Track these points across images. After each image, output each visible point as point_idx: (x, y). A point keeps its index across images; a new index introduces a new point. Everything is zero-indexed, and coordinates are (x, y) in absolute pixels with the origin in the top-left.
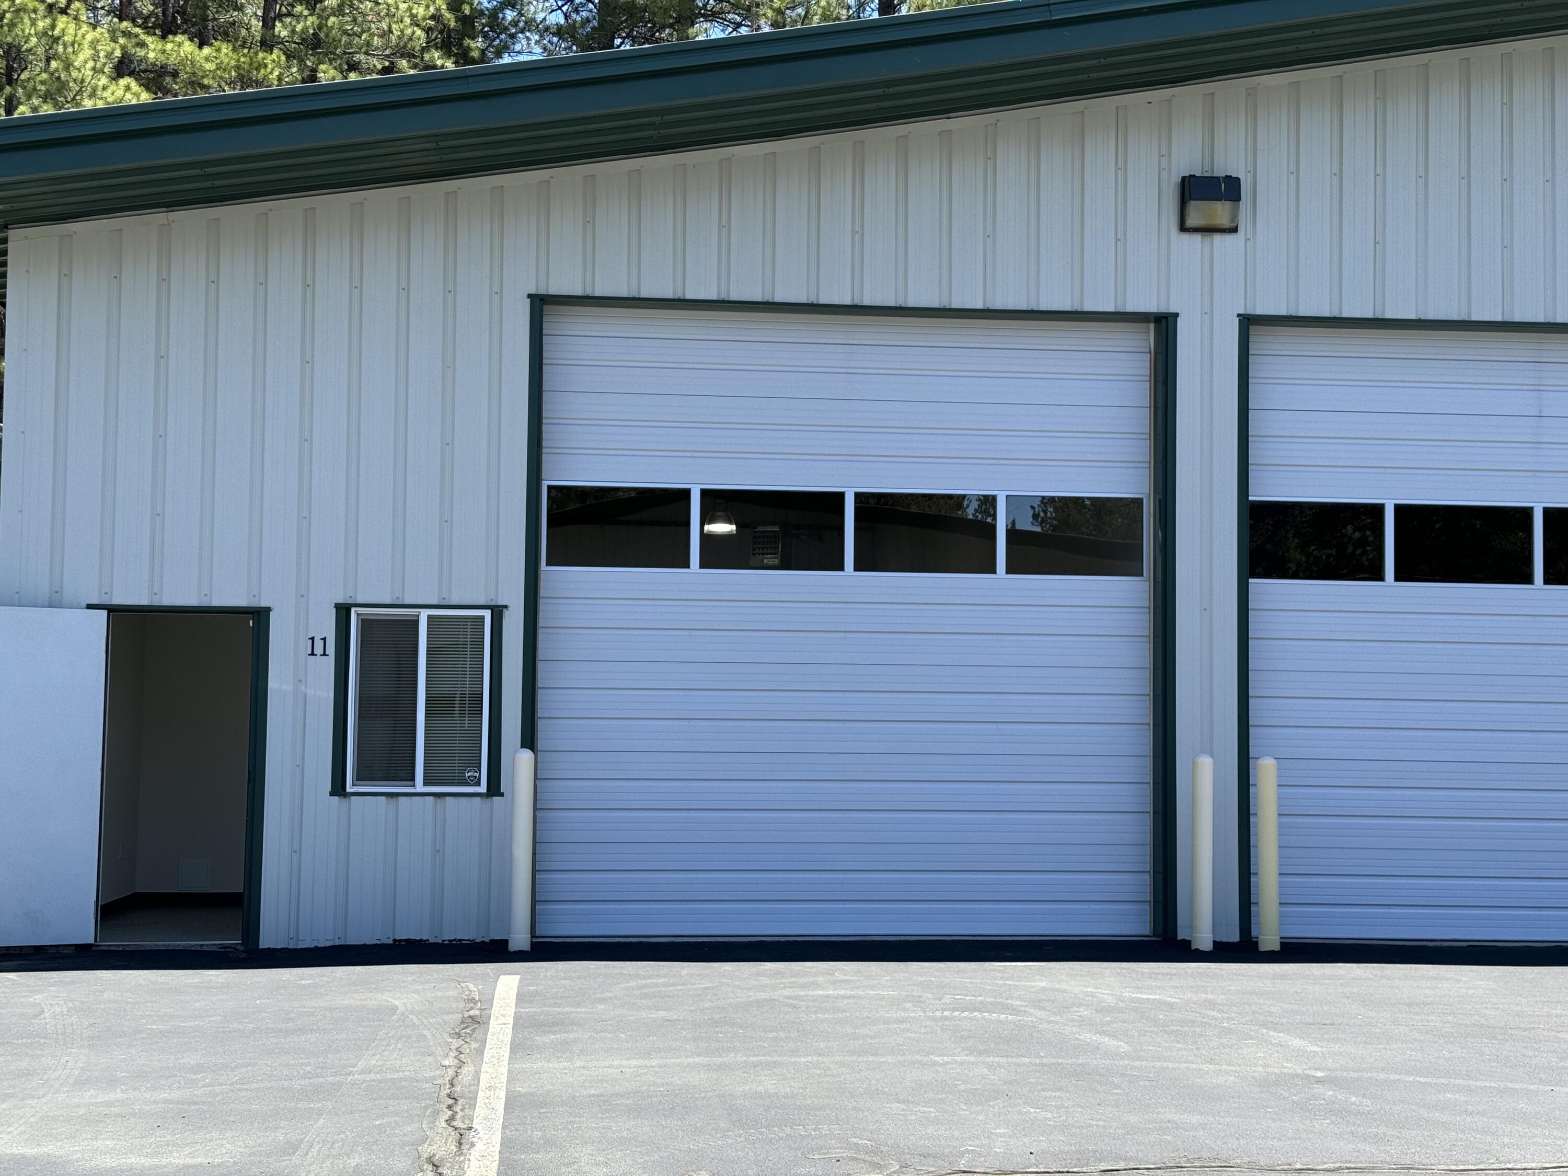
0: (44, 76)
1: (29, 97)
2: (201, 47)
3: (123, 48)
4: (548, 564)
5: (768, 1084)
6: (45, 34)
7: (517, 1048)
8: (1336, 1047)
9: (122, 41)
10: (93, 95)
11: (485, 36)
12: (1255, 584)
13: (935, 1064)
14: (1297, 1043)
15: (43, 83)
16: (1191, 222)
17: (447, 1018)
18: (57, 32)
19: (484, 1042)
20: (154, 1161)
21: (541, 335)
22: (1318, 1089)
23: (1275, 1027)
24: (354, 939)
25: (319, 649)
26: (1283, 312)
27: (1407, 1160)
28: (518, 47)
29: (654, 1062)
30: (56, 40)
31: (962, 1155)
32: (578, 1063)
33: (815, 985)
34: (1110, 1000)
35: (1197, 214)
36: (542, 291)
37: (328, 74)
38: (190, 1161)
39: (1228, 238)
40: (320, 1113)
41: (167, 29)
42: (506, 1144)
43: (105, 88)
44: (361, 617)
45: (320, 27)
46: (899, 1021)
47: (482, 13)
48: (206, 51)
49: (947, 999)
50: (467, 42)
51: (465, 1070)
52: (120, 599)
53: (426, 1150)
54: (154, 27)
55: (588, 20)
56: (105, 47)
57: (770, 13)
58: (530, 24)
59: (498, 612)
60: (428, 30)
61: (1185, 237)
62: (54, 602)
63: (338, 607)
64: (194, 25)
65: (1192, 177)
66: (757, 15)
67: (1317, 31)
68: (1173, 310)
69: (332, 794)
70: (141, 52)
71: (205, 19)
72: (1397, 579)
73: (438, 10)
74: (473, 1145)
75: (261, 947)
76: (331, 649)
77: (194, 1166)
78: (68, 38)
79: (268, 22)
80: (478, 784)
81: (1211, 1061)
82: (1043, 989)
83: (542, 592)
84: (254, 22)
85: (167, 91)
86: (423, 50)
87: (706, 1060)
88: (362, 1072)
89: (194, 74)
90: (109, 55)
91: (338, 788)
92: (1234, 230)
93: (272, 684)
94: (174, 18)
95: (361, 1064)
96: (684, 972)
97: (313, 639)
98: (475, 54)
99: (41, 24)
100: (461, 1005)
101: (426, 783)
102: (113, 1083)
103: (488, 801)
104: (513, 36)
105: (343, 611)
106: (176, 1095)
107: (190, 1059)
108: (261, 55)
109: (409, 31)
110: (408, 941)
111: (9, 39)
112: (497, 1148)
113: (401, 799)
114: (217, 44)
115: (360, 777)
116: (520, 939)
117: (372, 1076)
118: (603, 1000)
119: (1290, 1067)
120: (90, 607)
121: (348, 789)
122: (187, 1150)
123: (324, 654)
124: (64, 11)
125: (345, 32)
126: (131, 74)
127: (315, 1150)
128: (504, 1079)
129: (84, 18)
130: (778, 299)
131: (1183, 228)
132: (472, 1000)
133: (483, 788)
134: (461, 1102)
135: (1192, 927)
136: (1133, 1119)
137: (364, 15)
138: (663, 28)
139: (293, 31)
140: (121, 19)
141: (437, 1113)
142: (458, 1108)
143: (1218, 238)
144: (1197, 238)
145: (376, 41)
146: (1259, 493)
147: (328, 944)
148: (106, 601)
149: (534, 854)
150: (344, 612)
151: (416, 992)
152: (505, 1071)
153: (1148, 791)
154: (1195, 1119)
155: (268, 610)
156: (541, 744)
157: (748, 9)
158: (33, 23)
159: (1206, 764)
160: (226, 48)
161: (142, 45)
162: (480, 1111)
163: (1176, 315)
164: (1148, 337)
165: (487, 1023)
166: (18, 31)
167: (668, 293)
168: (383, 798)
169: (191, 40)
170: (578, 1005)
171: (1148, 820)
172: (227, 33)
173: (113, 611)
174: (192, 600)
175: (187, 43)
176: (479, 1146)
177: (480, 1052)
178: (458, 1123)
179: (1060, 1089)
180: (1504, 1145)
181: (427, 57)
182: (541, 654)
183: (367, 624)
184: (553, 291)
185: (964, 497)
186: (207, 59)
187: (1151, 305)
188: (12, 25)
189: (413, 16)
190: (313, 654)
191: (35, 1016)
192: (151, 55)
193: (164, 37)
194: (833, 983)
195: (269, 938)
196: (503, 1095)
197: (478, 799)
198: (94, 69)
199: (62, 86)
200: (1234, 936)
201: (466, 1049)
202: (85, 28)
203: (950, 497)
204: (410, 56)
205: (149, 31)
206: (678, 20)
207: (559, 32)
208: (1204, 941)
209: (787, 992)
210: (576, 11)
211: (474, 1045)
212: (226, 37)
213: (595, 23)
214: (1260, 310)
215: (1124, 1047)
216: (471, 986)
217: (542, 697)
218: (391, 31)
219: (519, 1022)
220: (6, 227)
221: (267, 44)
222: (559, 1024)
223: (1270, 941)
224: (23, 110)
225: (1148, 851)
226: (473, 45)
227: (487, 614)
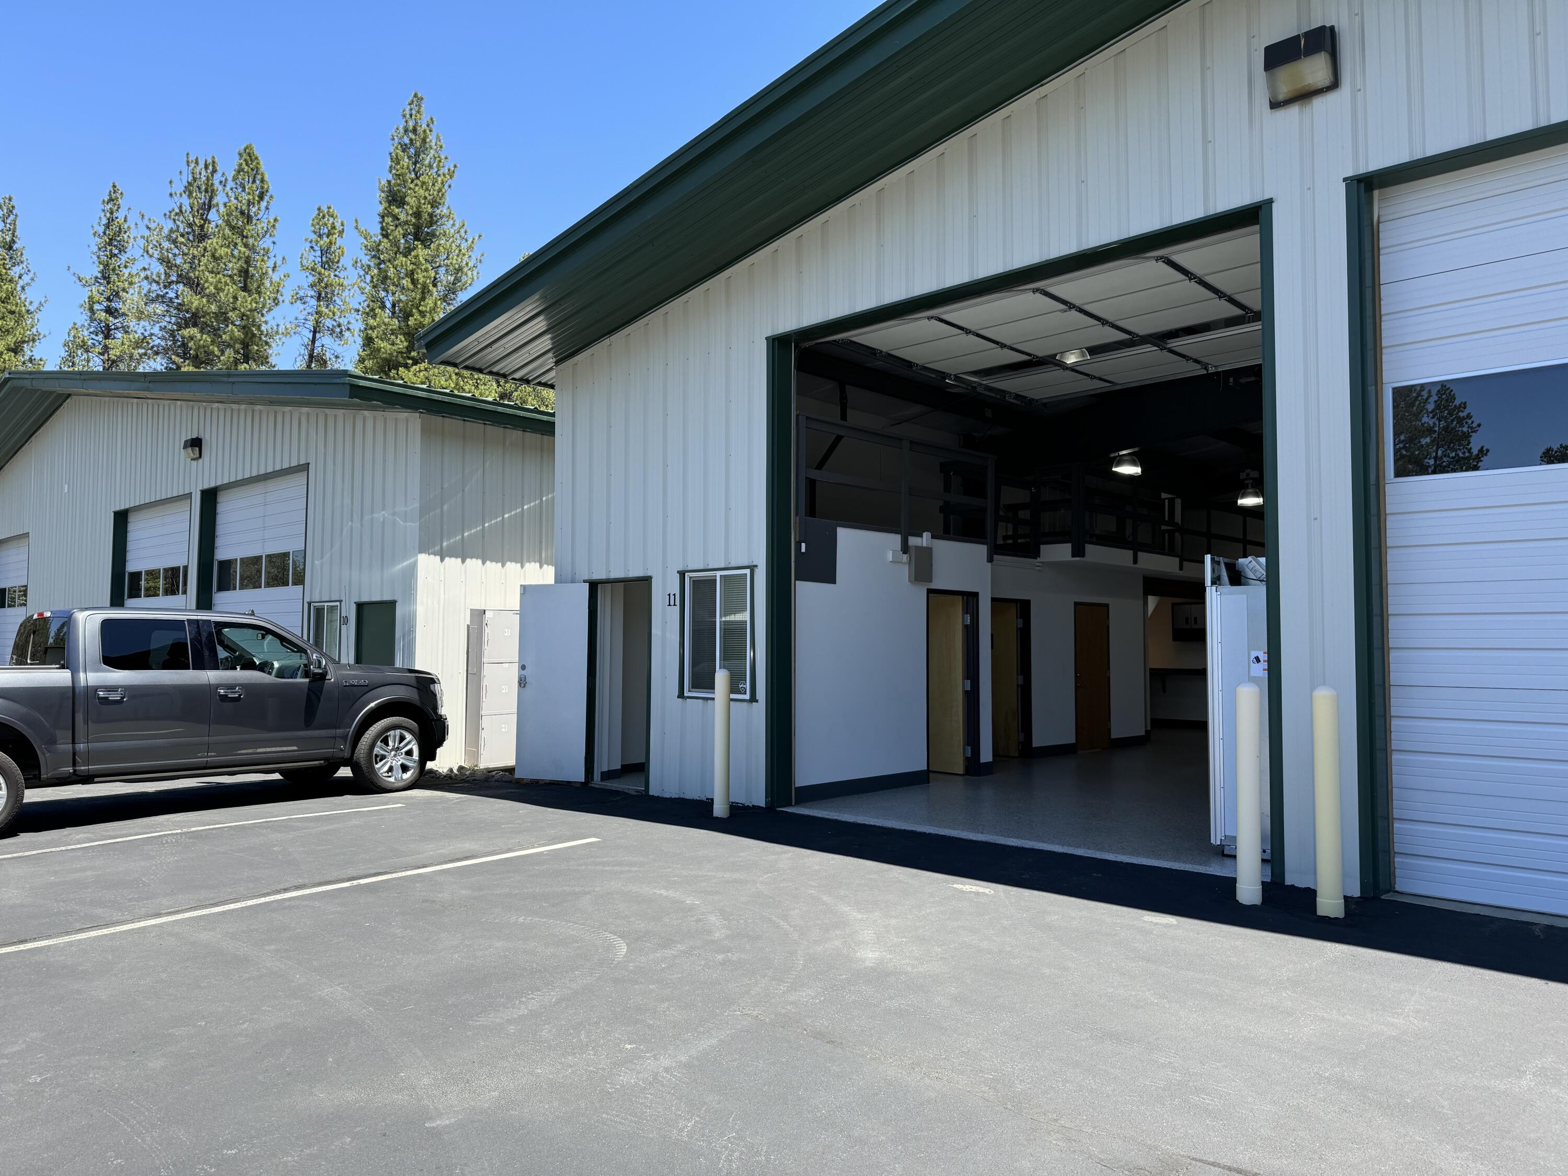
16: (1285, 94)
25: (672, 601)
44: (692, 579)
52: (593, 575)
59: (753, 570)
62: (573, 582)
63: (679, 572)
65: (1281, 42)
68: (1265, 197)
69: (678, 697)
76: (678, 603)
80: (745, 693)
91: (681, 695)
92: (1336, 87)
97: (669, 595)
103: (750, 704)
113: (709, 702)
115: (691, 686)
120: (582, 582)
121: (685, 695)
123: (675, 605)
131: (1276, 103)
133: (747, 697)
143: (1318, 103)
147: (677, 796)
148: (588, 577)
150: (682, 575)
155: (651, 577)
163: (1270, 202)
168: (701, 701)
173: (591, 584)
183: (693, 583)
190: (669, 605)
197: (746, 703)
227: (748, 571)
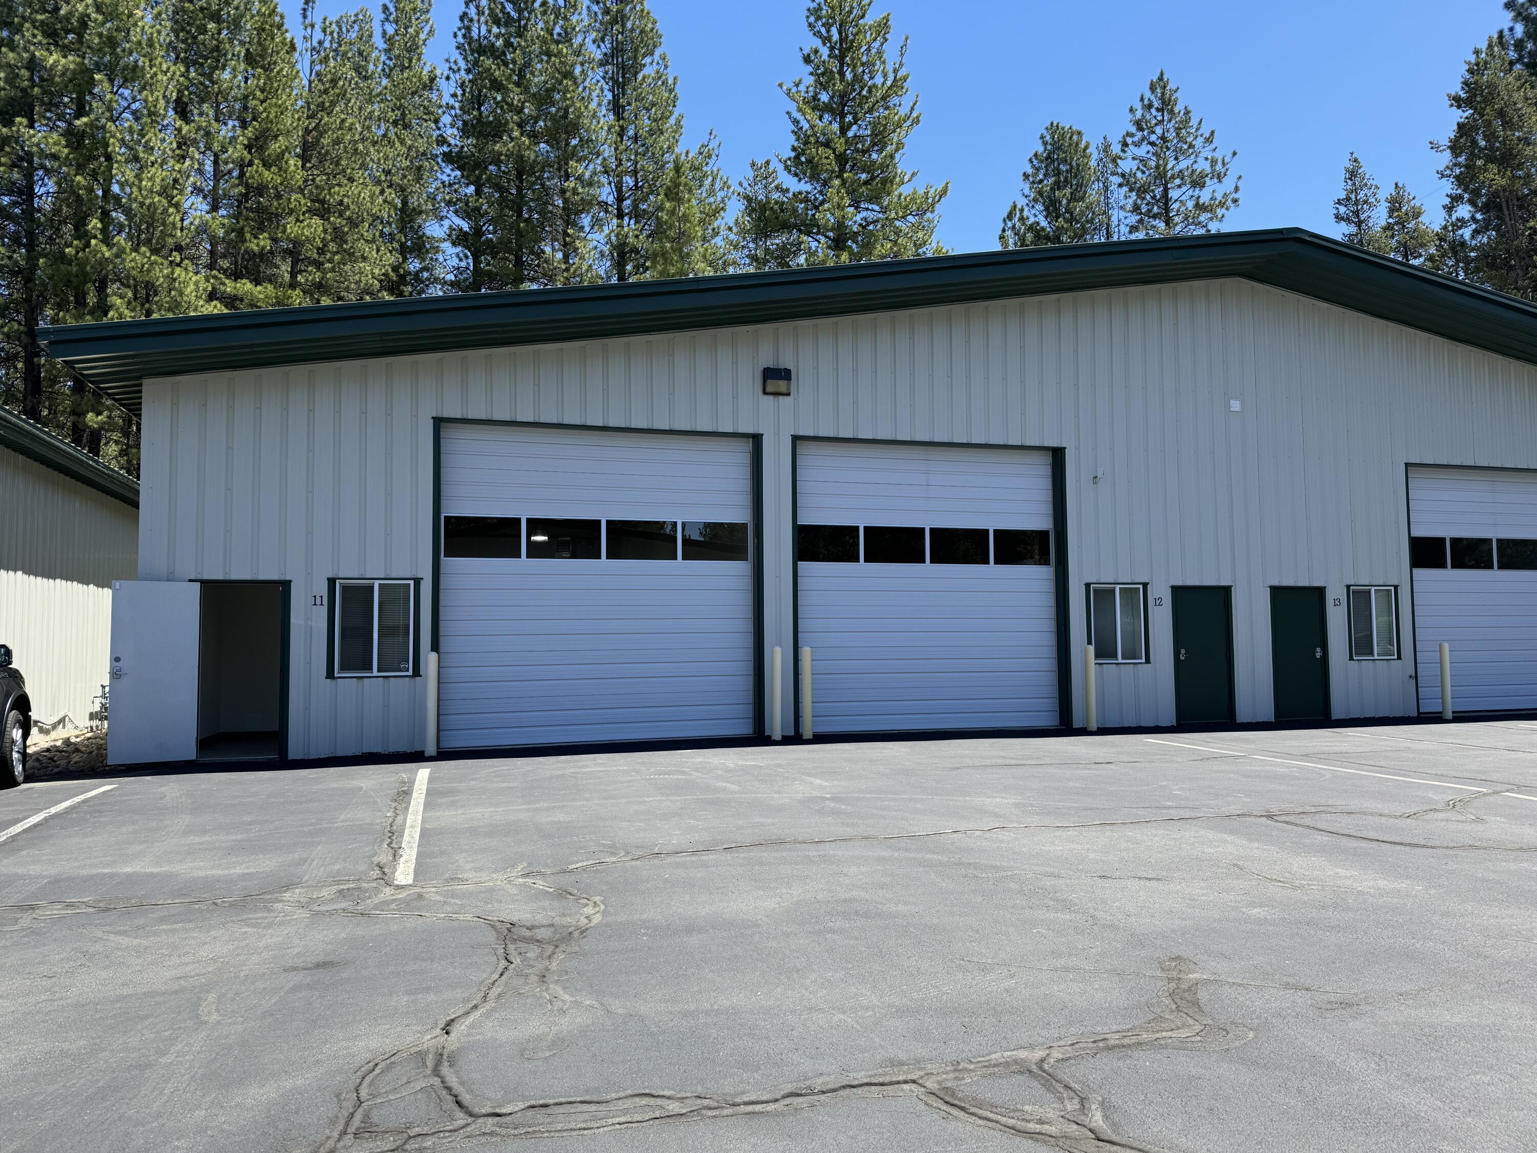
0: (168, 299)
1: (159, 310)
2: (256, 286)
3: (213, 284)
4: (445, 556)
5: (560, 817)
6: (168, 277)
7: (428, 805)
8: (836, 783)
9: (212, 281)
10: (195, 310)
11: (412, 285)
12: (801, 564)
13: (645, 802)
14: (818, 781)
15: (167, 302)
16: (769, 390)
17: (389, 792)
18: (175, 276)
19: (409, 803)
20: (227, 872)
21: (439, 438)
22: (828, 803)
23: (809, 775)
24: (340, 753)
25: (318, 602)
26: (812, 434)
27: (866, 834)
28: (430, 291)
29: (501, 809)
30: (175, 280)
31: (656, 845)
32: (460, 812)
33: (586, 766)
34: (732, 766)
35: (772, 386)
36: (440, 416)
37: (326, 301)
38: (246, 871)
39: (786, 398)
40: (319, 843)
41: (236, 276)
42: (420, 855)
43: (202, 306)
44: (342, 585)
45: (322, 279)
46: (629, 782)
47: (410, 273)
48: (259, 288)
49: (653, 770)
50: (402, 287)
51: (398, 818)
52: (207, 576)
53: (376, 860)
54: (231, 275)
55: (467, 279)
56: (202, 285)
57: (562, 279)
58: (437, 280)
59: (417, 581)
60: (381, 281)
61: (766, 397)
62: (171, 578)
63: (329, 579)
64: (253, 274)
65: (768, 368)
66: (556, 280)
67: (825, 300)
68: (761, 432)
69: (326, 678)
70: (222, 288)
71: (259, 272)
72: (865, 561)
73: (387, 271)
74: (401, 856)
75: (289, 758)
76: (325, 602)
77: (247, 874)
78: (182, 279)
79: (293, 274)
80: (408, 670)
81: (779, 793)
82: (701, 762)
83: (442, 571)
84: (286, 274)
85: (237, 309)
86: (379, 291)
87: (527, 807)
88: (343, 821)
89: (252, 300)
90: (205, 290)
91: (330, 675)
92: (789, 394)
93: (293, 620)
94: (241, 271)
95: (342, 817)
96: (519, 763)
97: (315, 596)
98: (407, 294)
99: (165, 271)
100: (398, 785)
101: (379, 671)
102: (204, 832)
103: (412, 680)
104: (427, 286)
105: (332, 582)
106: (239, 837)
107: (248, 818)
108: (289, 292)
109: (371, 281)
110: (370, 753)
111: (147, 279)
112: (415, 857)
113: (365, 680)
114: (265, 284)
115: (343, 668)
116: (431, 750)
117: (348, 823)
118: (474, 779)
119: (815, 793)
120: (190, 581)
121: (336, 675)
122: (244, 865)
123: (322, 605)
124: (179, 265)
125: (336, 281)
126: (217, 299)
127: (315, 863)
128: (420, 822)
129: (190, 269)
130: (565, 422)
131: (765, 393)
132: (404, 783)
133: (410, 673)
134: (396, 834)
135: (772, 729)
136: (740, 822)
137: (346, 272)
138: (506, 285)
139: (307, 280)
140: (211, 270)
141: (382, 841)
142: (394, 838)
143: (781, 398)
144: (771, 398)
145: (352, 286)
146: (803, 521)
147: (326, 756)
148: (199, 577)
149: (438, 706)
151: (374, 779)
152: (420, 817)
153: (751, 664)
154: (769, 821)
155: (290, 582)
156: (442, 649)
157: (551, 277)
158: (161, 271)
159: (778, 651)
160: (270, 287)
161: (224, 284)
162: (406, 838)
163: (762, 435)
164: (748, 445)
165: (411, 794)
166: (152, 274)
167: (554, 421)
168: (355, 679)
169: (251, 282)
170: (461, 782)
171: (751, 678)
172: (271, 279)
173: (203, 582)
174: (248, 577)
175: (248, 284)
176: (405, 857)
177: (407, 809)
178: (394, 845)
179: (706, 810)
180: (910, 825)
181: (380, 295)
182: (442, 603)
183: (345, 588)
184: (445, 415)
185: (664, 522)
186: (260, 292)
187: (750, 430)
188: (149, 271)
189: (373, 273)
190: (315, 604)
191: (161, 799)
192: (228, 289)
193: (235, 280)
194: (596, 764)
195: (293, 754)
196: (419, 830)
197: (407, 679)
198: (196, 296)
199: (178, 305)
200: (791, 733)
201: (399, 807)
202: (191, 274)
203: (658, 522)
204: (371, 294)
205: (228, 277)
206: (514, 281)
207: (452, 284)
208: (777, 736)
209: (572, 770)
210: (461, 274)
211: (404, 805)
212: (270, 282)
213: (471, 280)
214: (801, 433)
215: (736, 788)
216: (404, 775)
217: (442, 625)
218: (360, 281)
219: (430, 792)
220: (140, 378)
221: (293, 285)
222: (452, 792)
223: (808, 734)
224: (155, 316)
225: (751, 693)
226: (405, 289)
227: (412, 583)
